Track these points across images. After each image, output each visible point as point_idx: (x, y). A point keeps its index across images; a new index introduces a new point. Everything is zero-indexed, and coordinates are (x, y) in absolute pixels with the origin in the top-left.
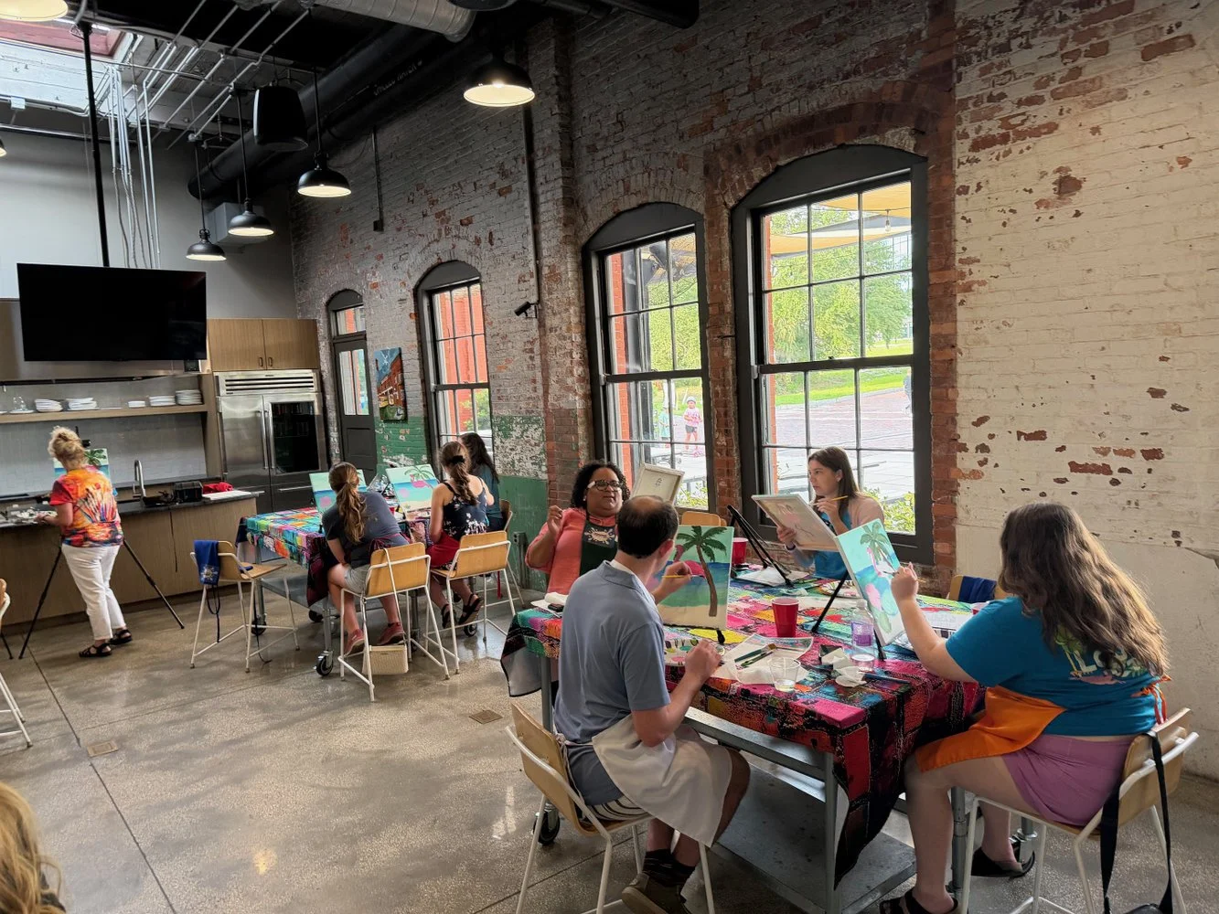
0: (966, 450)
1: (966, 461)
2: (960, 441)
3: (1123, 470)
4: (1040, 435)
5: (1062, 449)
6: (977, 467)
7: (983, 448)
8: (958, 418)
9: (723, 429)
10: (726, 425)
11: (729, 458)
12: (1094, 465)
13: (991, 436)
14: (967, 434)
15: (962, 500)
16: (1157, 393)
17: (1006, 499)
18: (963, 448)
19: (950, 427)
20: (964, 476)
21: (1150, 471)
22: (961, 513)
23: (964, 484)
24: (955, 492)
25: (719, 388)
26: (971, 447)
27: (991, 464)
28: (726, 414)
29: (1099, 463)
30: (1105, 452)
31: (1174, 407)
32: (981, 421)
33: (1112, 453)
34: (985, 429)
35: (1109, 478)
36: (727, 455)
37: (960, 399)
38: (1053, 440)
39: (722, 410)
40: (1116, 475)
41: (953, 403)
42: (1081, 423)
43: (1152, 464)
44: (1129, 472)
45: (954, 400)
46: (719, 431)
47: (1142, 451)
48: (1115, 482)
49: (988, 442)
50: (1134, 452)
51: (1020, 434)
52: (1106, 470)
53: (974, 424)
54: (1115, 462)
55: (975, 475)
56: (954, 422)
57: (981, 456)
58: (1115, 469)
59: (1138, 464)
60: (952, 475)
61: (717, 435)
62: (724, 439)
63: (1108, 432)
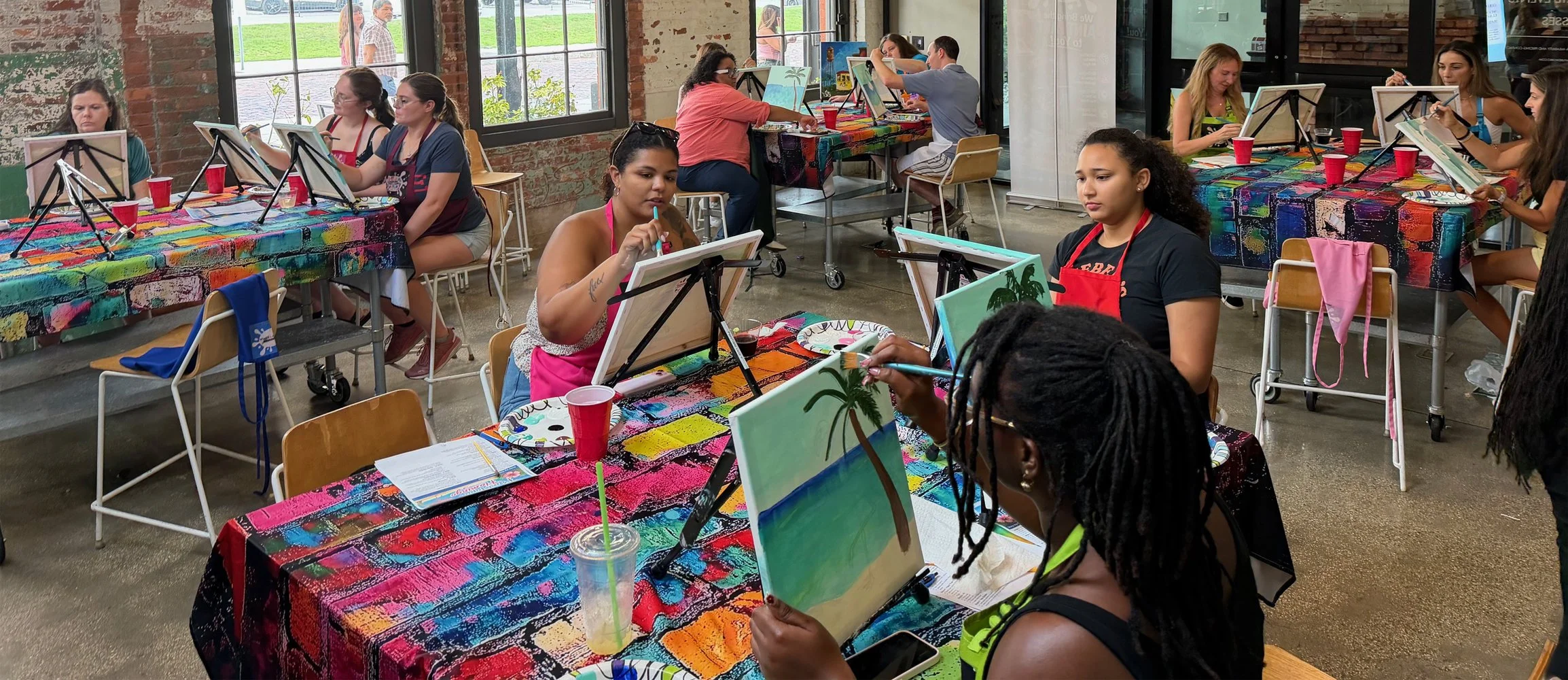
0: (648, 44)
1: (648, 51)
2: (645, 38)
4: (683, 31)
5: (693, 38)
6: (654, 54)
7: (657, 41)
8: (643, 23)
9: (452, 44)
10: (457, 40)
11: (460, 73)
13: (661, 33)
14: (649, 34)
15: (647, 77)
16: (728, 5)
17: (669, 72)
18: (647, 42)
19: (639, 29)
20: (647, 61)
22: (647, 86)
23: (647, 66)
24: (642, 73)
25: (447, 3)
26: (651, 41)
27: (661, 51)
28: (456, 28)
31: (734, 12)
32: (656, 23)
34: (658, 29)
36: (458, 70)
37: (644, 10)
38: (689, 34)
39: (451, 25)
41: (640, 12)
42: (701, 23)
45: (641, 11)
46: (448, 46)
47: (724, 35)
49: (659, 37)
51: (675, 30)
53: (652, 26)
55: (654, 59)
56: (641, 25)
57: (656, 47)
60: (641, 62)
61: (446, 51)
62: (454, 53)
63: (711, 27)
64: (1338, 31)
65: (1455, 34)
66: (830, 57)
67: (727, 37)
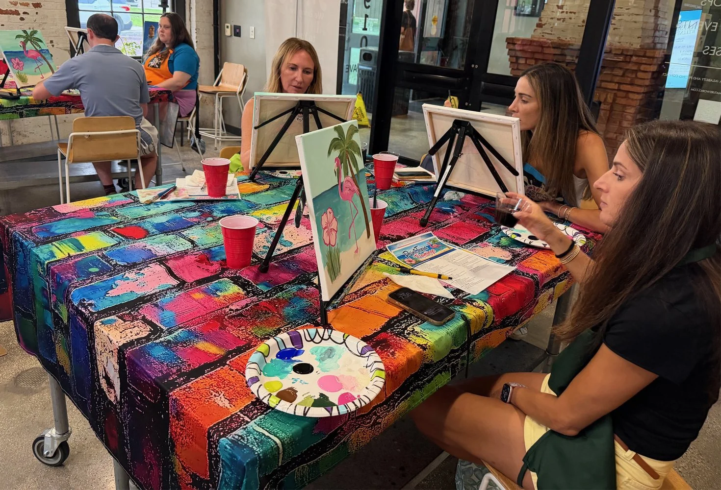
3: (25, 13)
12: (11, 10)
21: (37, 13)
29: (13, 9)
30: (15, 4)
33: (19, 5)
35: (19, 17)
40: (22, 15)
43: (38, 10)
44: (28, 14)
47: (32, 4)
48: (22, 19)
50: (29, 4)
52: (17, 13)
54: (22, 10)
58: (21, 13)
59: (31, 9)
64: (558, 52)
65: (644, 62)
66: (151, 34)
67: (37, 5)
